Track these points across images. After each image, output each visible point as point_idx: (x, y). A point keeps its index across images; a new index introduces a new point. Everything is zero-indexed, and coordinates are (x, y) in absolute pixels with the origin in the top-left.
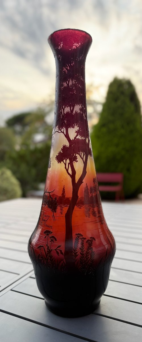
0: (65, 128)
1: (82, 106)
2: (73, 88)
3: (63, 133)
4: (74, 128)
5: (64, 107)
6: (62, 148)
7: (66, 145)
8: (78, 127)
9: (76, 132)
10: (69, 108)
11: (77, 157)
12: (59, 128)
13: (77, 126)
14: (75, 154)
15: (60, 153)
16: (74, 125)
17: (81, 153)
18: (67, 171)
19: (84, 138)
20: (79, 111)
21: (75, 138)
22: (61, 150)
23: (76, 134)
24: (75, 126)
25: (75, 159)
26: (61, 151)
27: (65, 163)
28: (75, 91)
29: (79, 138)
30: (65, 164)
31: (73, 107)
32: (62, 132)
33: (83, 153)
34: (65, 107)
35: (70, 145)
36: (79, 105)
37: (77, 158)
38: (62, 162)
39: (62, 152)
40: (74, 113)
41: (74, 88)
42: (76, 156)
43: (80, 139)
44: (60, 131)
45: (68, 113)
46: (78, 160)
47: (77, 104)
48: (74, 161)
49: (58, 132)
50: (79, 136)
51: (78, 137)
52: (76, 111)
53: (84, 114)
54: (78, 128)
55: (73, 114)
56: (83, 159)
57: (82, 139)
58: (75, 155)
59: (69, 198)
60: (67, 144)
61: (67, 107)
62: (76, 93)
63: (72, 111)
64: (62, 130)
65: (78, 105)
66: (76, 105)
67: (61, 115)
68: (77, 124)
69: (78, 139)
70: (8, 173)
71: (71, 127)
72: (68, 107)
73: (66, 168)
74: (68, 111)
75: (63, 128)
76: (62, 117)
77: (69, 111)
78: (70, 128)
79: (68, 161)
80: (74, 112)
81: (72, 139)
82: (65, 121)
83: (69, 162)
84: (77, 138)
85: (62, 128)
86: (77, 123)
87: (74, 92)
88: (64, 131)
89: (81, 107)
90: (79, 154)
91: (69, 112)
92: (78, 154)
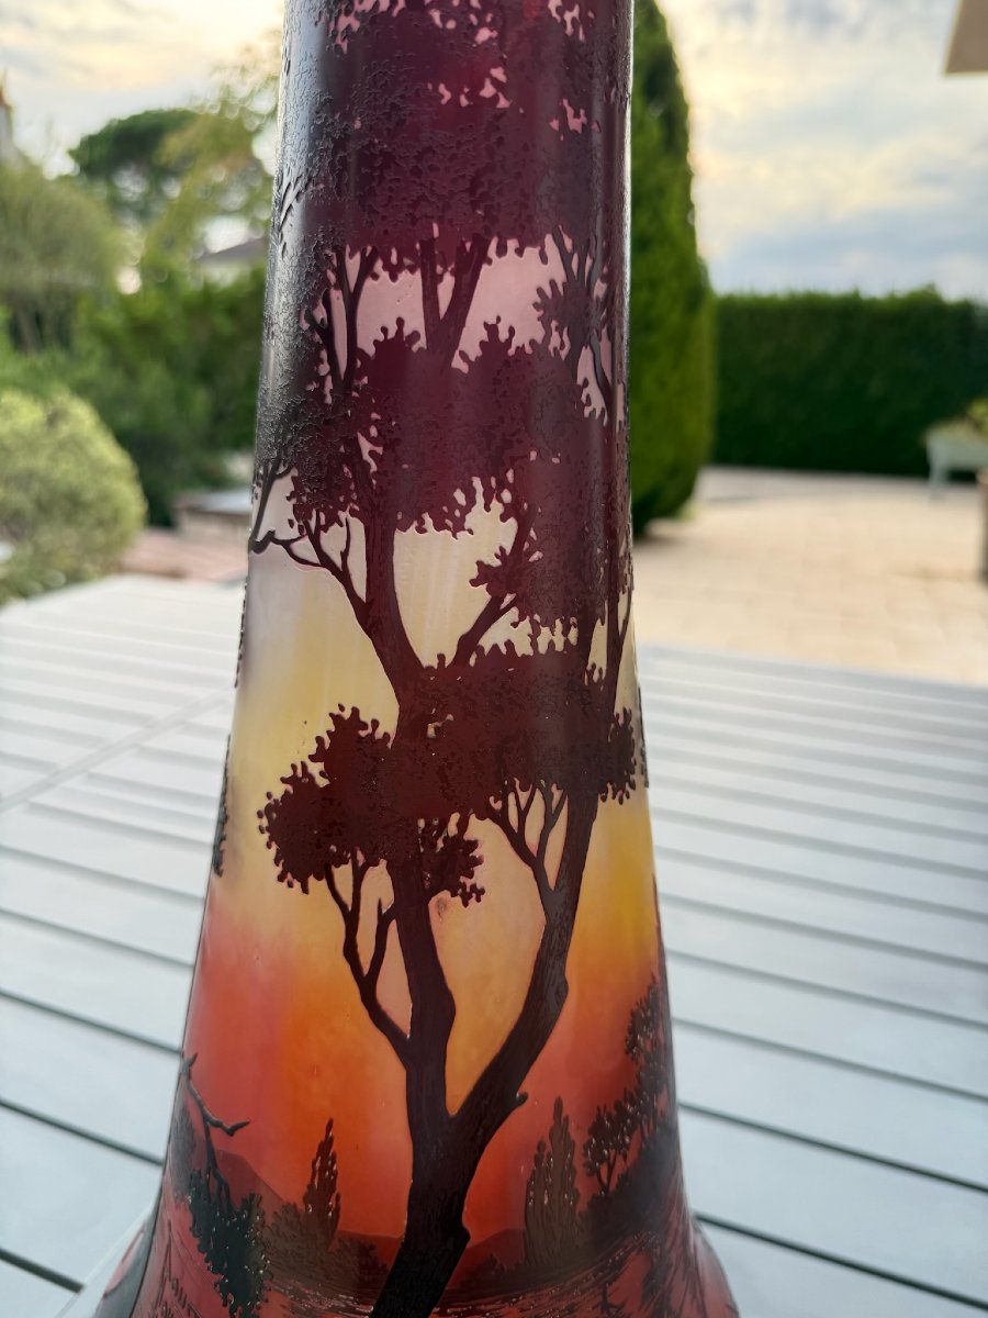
0: (358, 528)
1: (566, 258)
2: (474, 30)
3: (343, 575)
4: (459, 526)
5: (353, 265)
6: (319, 740)
7: (365, 717)
8: (504, 518)
9: (484, 575)
10: (411, 282)
11: (476, 853)
12: (301, 512)
13: (497, 507)
14: (455, 818)
15: (298, 781)
16: (460, 497)
17: (524, 797)
18: (367, 985)
19: (565, 633)
20: (526, 329)
21: (468, 642)
22: (313, 758)
23: (482, 596)
24: (471, 501)
25: (454, 869)
26: (315, 768)
27: (347, 898)
28: (498, 73)
29: (509, 644)
30: (351, 919)
31: (456, 274)
32: (325, 561)
33: (547, 798)
34: (366, 271)
35: (411, 721)
36: (531, 252)
37: (478, 862)
38: (318, 886)
39: (322, 782)
40: (474, 352)
41: (484, 35)
42: (469, 835)
43: (523, 648)
44: (304, 548)
45: (394, 347)
46: (481, 876)
47: (512, 244)
48: (445, 895)
49: (287, 544)
50: (513, 614)
51: (495, 636)
52: (492, 329)
53: (586, 354)
54: (506, 534)
55: (458, 363)
56: (534, 861)
57: (543, 648)
58: (452, 829)
59: (372, 1247)
60: (382, 708)
61: (385, 275)
62: (503, 103)
63: (446, 327)
64: (333, 541)
65: (520, 252)
66: (502, 250)
67: (324, 369)
68: (502, 484)
69: (505, 657)
70: (82, 416)
71: (429, 522)
72: (404, 276)
73: (350, 951)
74: (400, 322)
75: (343, 515)
76: (329, 385)
77: (416, 322)
78: (421, 530)
79: (379, 886)
80: (471, 340)
81: (428, 659)
82: (366, 446)
83: (388, 899)
84: (486, 642)
85: (333, 519)
86: (493, 469)
87: (488, 91)
88: (344, 555)
89: (560, 277)
90: (501, 819)
91: (415, 336)
92: (485, 813)
